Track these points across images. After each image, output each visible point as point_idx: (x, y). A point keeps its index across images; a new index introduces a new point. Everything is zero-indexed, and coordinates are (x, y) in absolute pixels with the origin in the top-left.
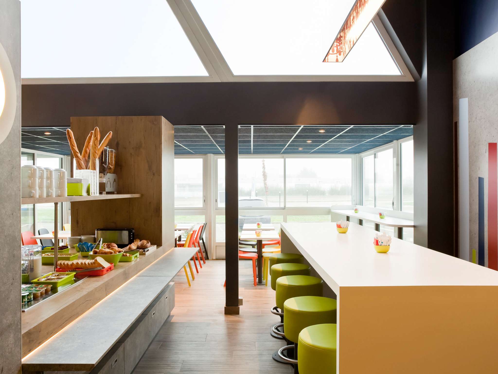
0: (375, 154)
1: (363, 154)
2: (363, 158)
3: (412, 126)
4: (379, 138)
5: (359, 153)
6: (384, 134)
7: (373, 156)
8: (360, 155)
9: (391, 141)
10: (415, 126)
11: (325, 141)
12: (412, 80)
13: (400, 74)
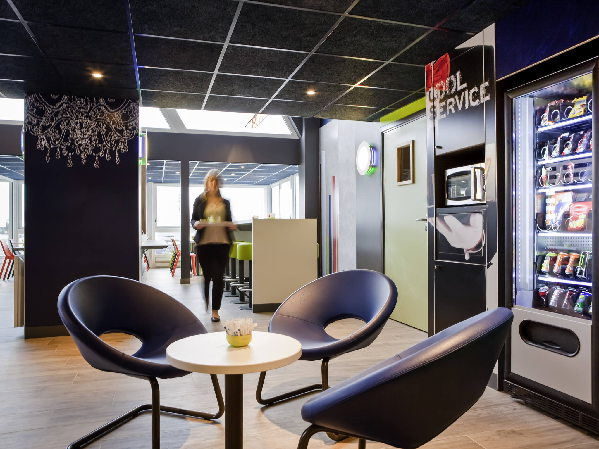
0: (280, 185)
1: (272, 185)
2: (272, 189)
3: (298, 165)
4: (280, 173)
5: (269, 184)
6: (283, 170)
7: (279, 186)
8: (270, 186)
9: (289, 175)
10: (300, 165)
11: (244, 174)
12: (298, 138)
13: (291, 134)
